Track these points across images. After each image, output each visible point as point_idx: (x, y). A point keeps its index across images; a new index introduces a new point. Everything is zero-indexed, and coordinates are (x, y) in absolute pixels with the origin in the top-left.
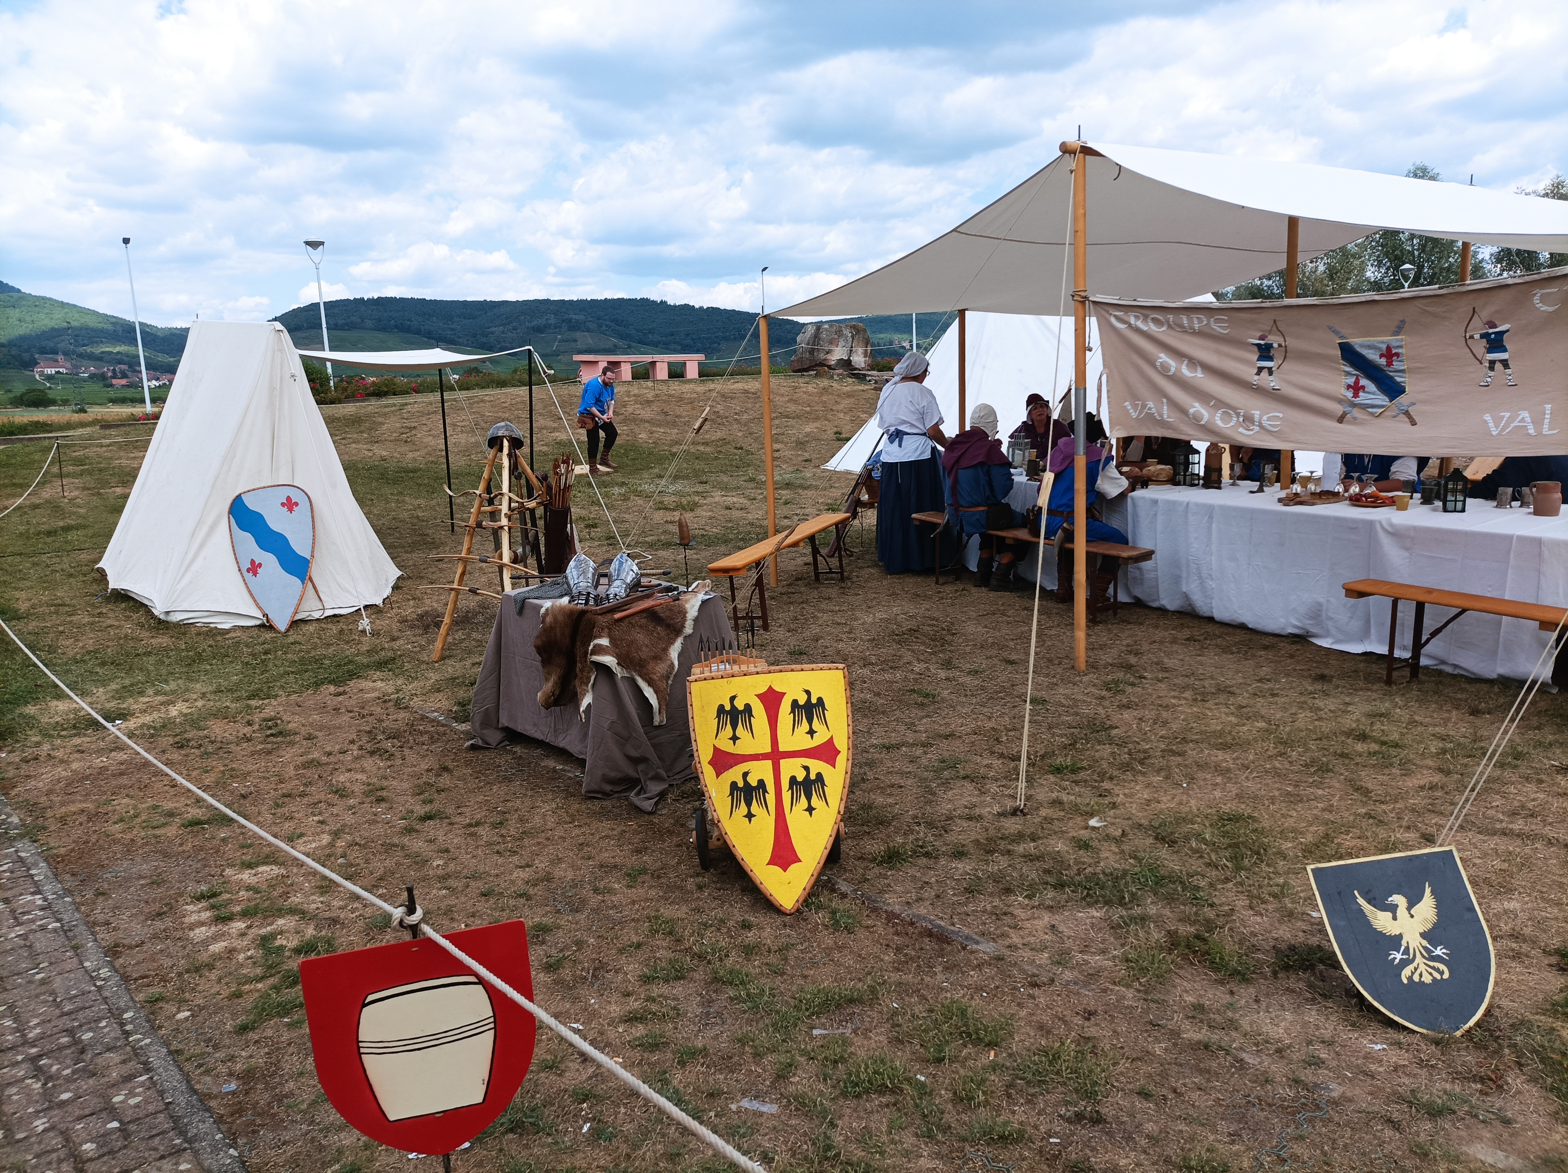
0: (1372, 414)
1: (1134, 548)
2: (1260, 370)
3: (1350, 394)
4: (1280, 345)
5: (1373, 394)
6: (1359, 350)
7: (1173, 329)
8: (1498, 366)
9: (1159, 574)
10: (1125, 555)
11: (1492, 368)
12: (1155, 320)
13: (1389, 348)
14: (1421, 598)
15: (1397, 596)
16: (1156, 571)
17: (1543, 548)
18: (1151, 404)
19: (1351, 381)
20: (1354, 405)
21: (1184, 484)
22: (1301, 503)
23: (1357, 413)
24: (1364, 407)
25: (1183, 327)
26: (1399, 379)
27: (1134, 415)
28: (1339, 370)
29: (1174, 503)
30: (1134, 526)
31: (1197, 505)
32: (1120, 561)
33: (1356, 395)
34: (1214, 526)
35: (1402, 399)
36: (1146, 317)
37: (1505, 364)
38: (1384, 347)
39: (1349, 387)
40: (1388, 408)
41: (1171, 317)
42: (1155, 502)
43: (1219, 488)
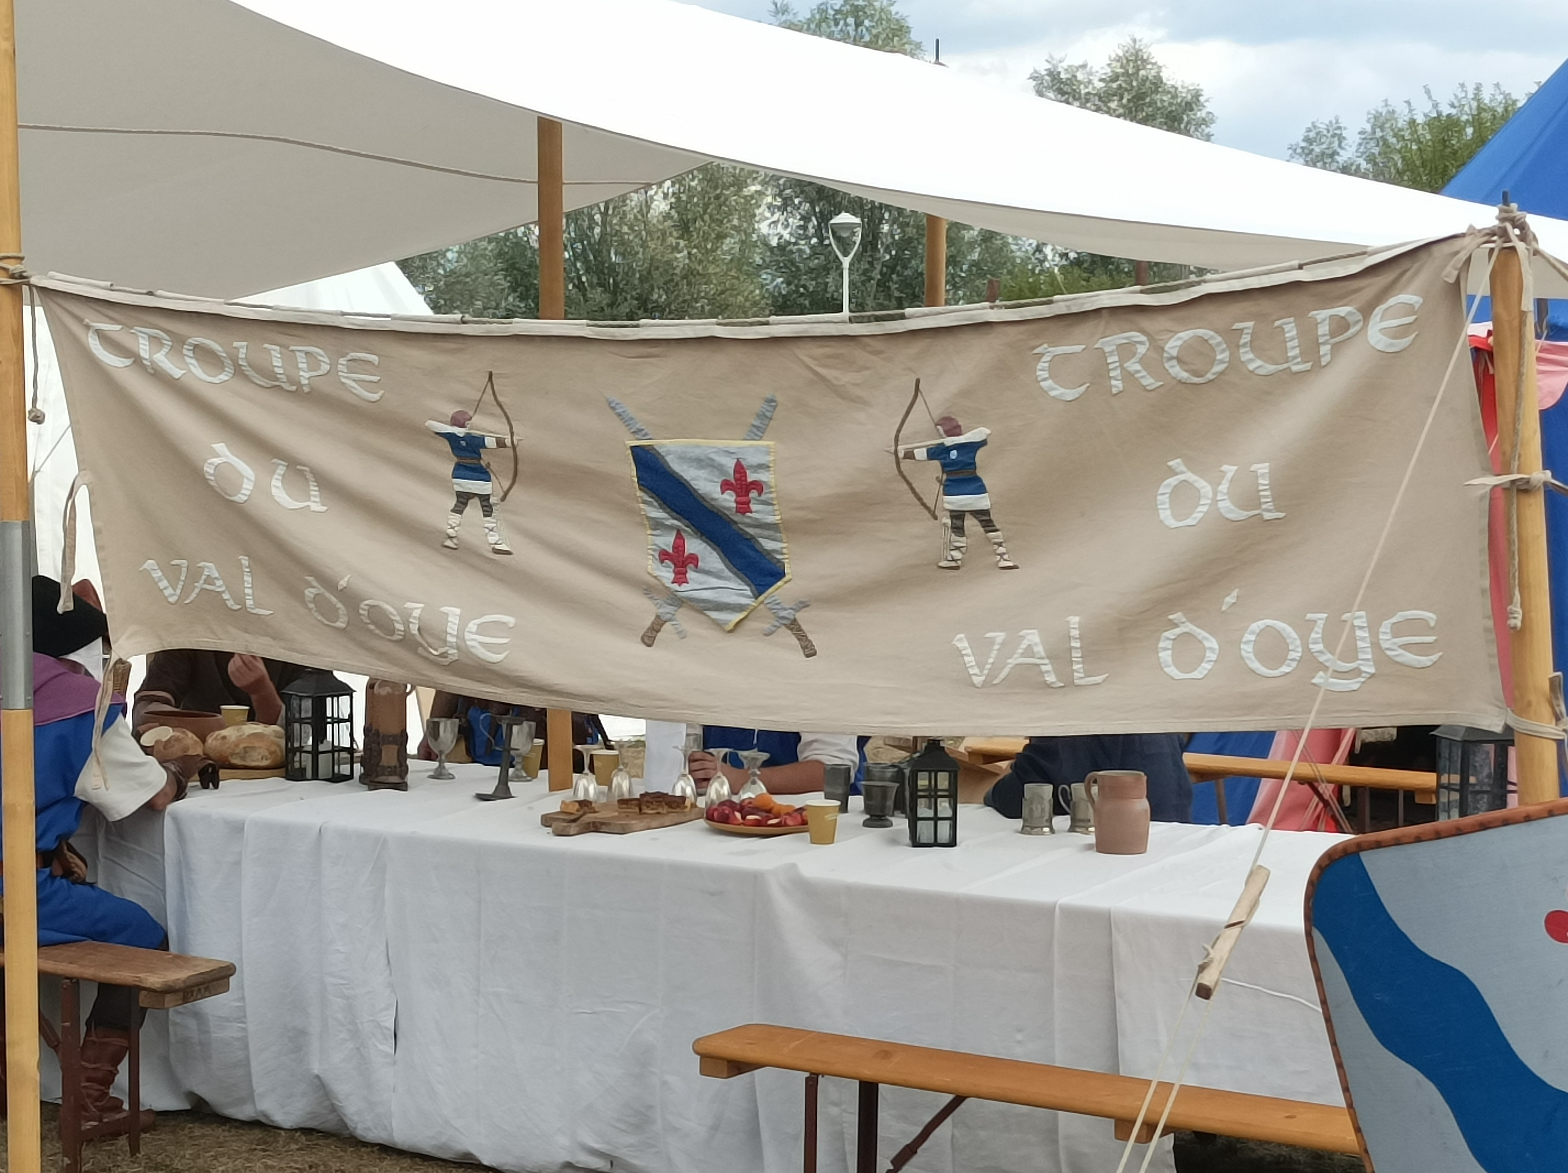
0: (719, 625)
1: (182, 959)
2: (463, 499)
3: (666, 574)
4: (501, 443)
5: (717, 576)
6: (677, 467)
7: (247, 378)
8: (971, 524)
9: (251, 1027)
10: (154, 980)
11: (958, 530)
12: (201, 352)
13: (740, 469)
14: (869, 1073)
15: (817, 1067)
16: (242, 1019)
17: (1117, 937)
18: (210, 569)
19: (667, 541)
20: (679, 602)
21: (315, 778)
22: (596, 827)
23: (685, 619)
24: (702, 607)
25: (273, 376)
26: (768, 545)
27: (171, 594)
28: (636, 512)
29: (284, 831)
30: (182, 897)
31: (344, 835)
32: (143, 1000)
33: (680, 578)
34: (387, 891)
35: (778, 591)
36: (179, 341)
37: (984, 517)
38: (730, 464)
39: (664, 556)
40: (750, 613)
41: (242, 347)
42: (237, 828)
43: (401, 786)
